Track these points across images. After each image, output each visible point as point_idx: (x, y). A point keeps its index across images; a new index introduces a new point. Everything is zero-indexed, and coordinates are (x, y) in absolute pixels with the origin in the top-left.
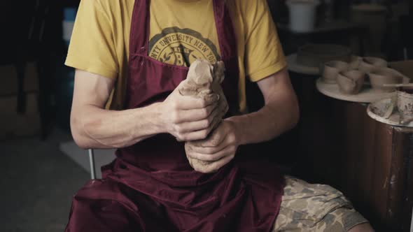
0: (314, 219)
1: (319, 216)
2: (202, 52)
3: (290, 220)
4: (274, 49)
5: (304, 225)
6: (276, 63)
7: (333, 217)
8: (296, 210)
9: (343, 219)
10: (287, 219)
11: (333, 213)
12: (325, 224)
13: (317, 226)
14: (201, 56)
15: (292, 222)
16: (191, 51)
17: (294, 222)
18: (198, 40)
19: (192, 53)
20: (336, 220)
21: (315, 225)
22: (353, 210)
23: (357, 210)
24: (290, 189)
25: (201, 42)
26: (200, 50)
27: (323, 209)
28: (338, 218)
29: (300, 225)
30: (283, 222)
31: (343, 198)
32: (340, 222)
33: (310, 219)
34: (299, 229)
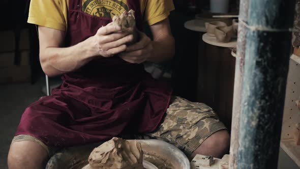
0: (191, 124)
1: (194, 122)
2: (118, 10)
3: (175, 124)
4: (162, 4)
5: (184, 128)
6: (163, 13)
7: (203, 124)
8: (180, 117)
9: (209, 126)
10: (173, 123)
11: (204, 121)
12: (197, 128)
13: (192, 129)
14: (118, 13)
15: (176, 125)
16: (110, 10)
17: (178, 125)
18: (115, 3)
19: (112, 12)
20: (205, 126)
21: (191, 128)
22: (218, 121)
23: (220, 121)
24: (178, 104)
25: (117, 4)
26: (117, 9)
27: (197, 118)
28: (207, 125)
29: (181, 127)
30: (171, 125)
31: (212, 112)
32: (208, 127)
33: (188, 124)
34: (181, 130)
